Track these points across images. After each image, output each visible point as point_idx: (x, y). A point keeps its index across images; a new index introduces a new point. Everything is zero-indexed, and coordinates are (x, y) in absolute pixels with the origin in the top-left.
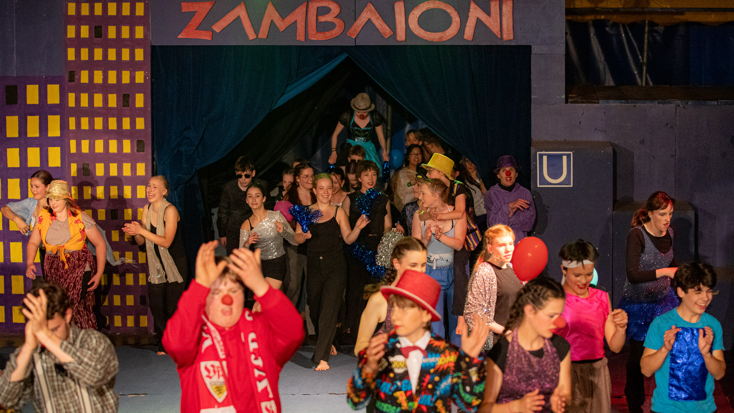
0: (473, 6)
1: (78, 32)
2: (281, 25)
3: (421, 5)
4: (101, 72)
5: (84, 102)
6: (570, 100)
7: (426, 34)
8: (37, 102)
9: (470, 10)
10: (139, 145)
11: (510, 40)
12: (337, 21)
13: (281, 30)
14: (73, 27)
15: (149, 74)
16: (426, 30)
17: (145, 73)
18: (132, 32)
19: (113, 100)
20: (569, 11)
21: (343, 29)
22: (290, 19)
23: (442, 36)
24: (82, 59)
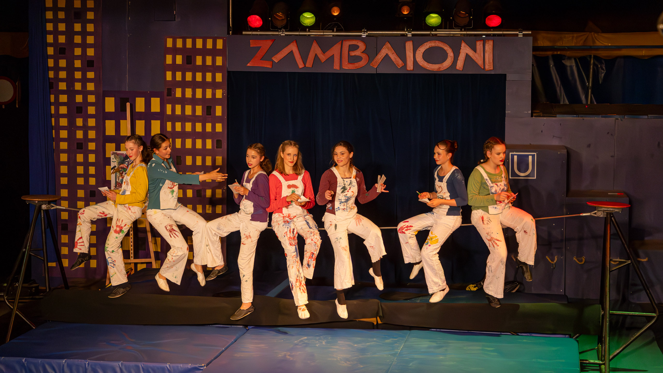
0: (463, 44)
1: (174, 60)
2: (323, 58)
3: (425, 44)
4: (191, 89)
5: (178, 111)
6: (534, 115)
7: (429, 65)
8: (143, 110)
9: (461, 48)
10: (218, 144)
11: (490, 70)
12: (364, 56)
13: (323, 62)
14: (171, 56)
15: (226, 92)
16: (429, 62)
17: (223, 91)
18: (214, 61)
19: (199, 111)
20: (535, 49)
21: (368, 60)
22: (329, 54)
23: (440, 67)
24: (177, 79)
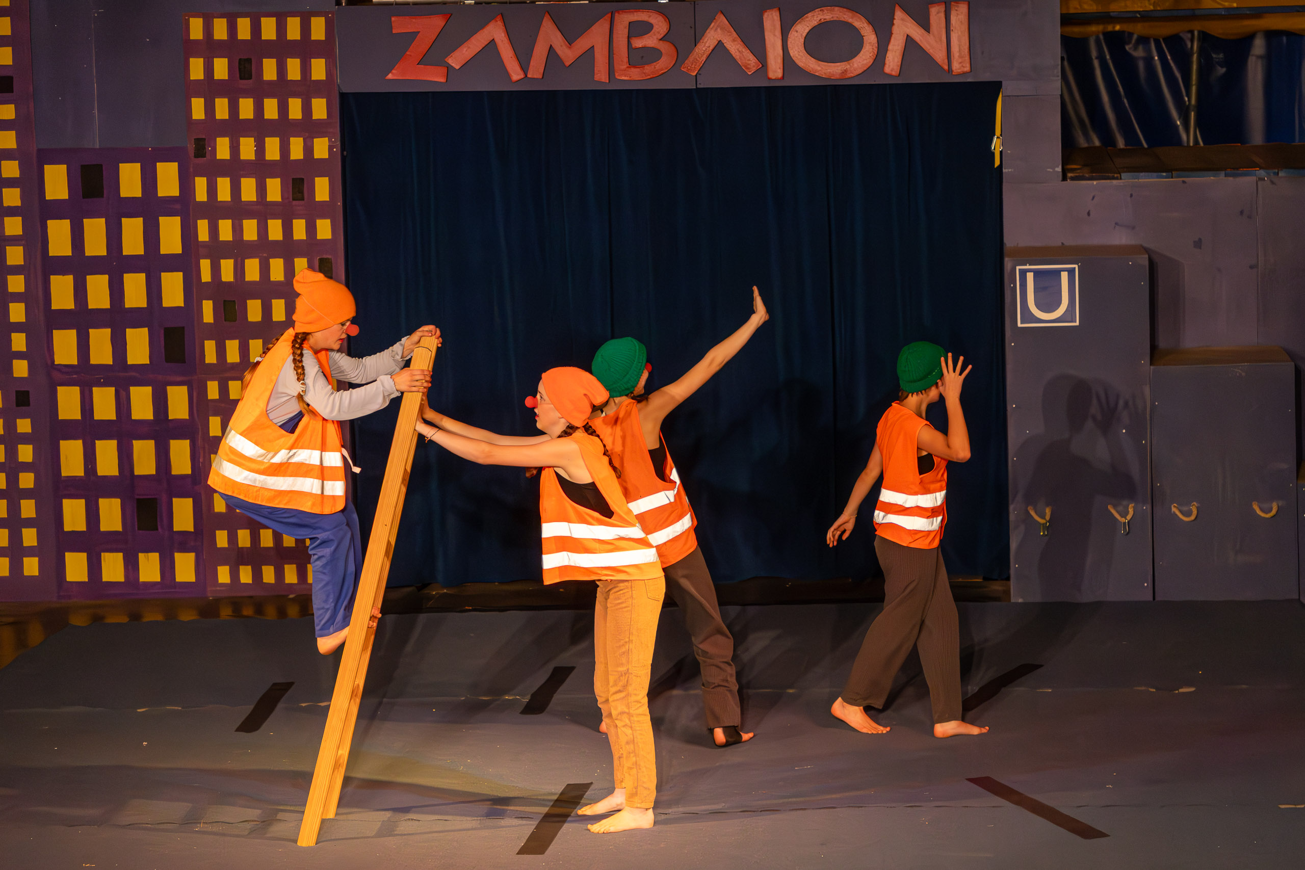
0: (899, 14)
1: (209, 69)
2: (567, 54)
3: (810, 15)
4: (253, 139)
5: (224, 193)
6: (1069, 175)
7: (819, 66)
8: (138, 193)
9: (895, 22)
11: (964, 73)
12: (665, 47)
13: (567, 64)
14: (201, 60)
15: (339, 143)
16: (819, 58)
17: (330, 141)
18: (306, 69)
19: (274, 190)
20: (1067, 20)
21: (676, 57)
22: (582, 44)
23: (847, 68)
24: (218, 117)
